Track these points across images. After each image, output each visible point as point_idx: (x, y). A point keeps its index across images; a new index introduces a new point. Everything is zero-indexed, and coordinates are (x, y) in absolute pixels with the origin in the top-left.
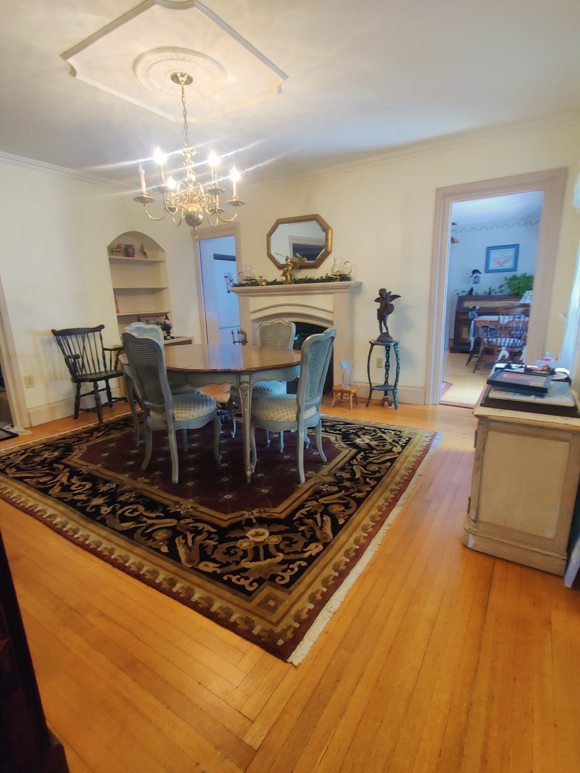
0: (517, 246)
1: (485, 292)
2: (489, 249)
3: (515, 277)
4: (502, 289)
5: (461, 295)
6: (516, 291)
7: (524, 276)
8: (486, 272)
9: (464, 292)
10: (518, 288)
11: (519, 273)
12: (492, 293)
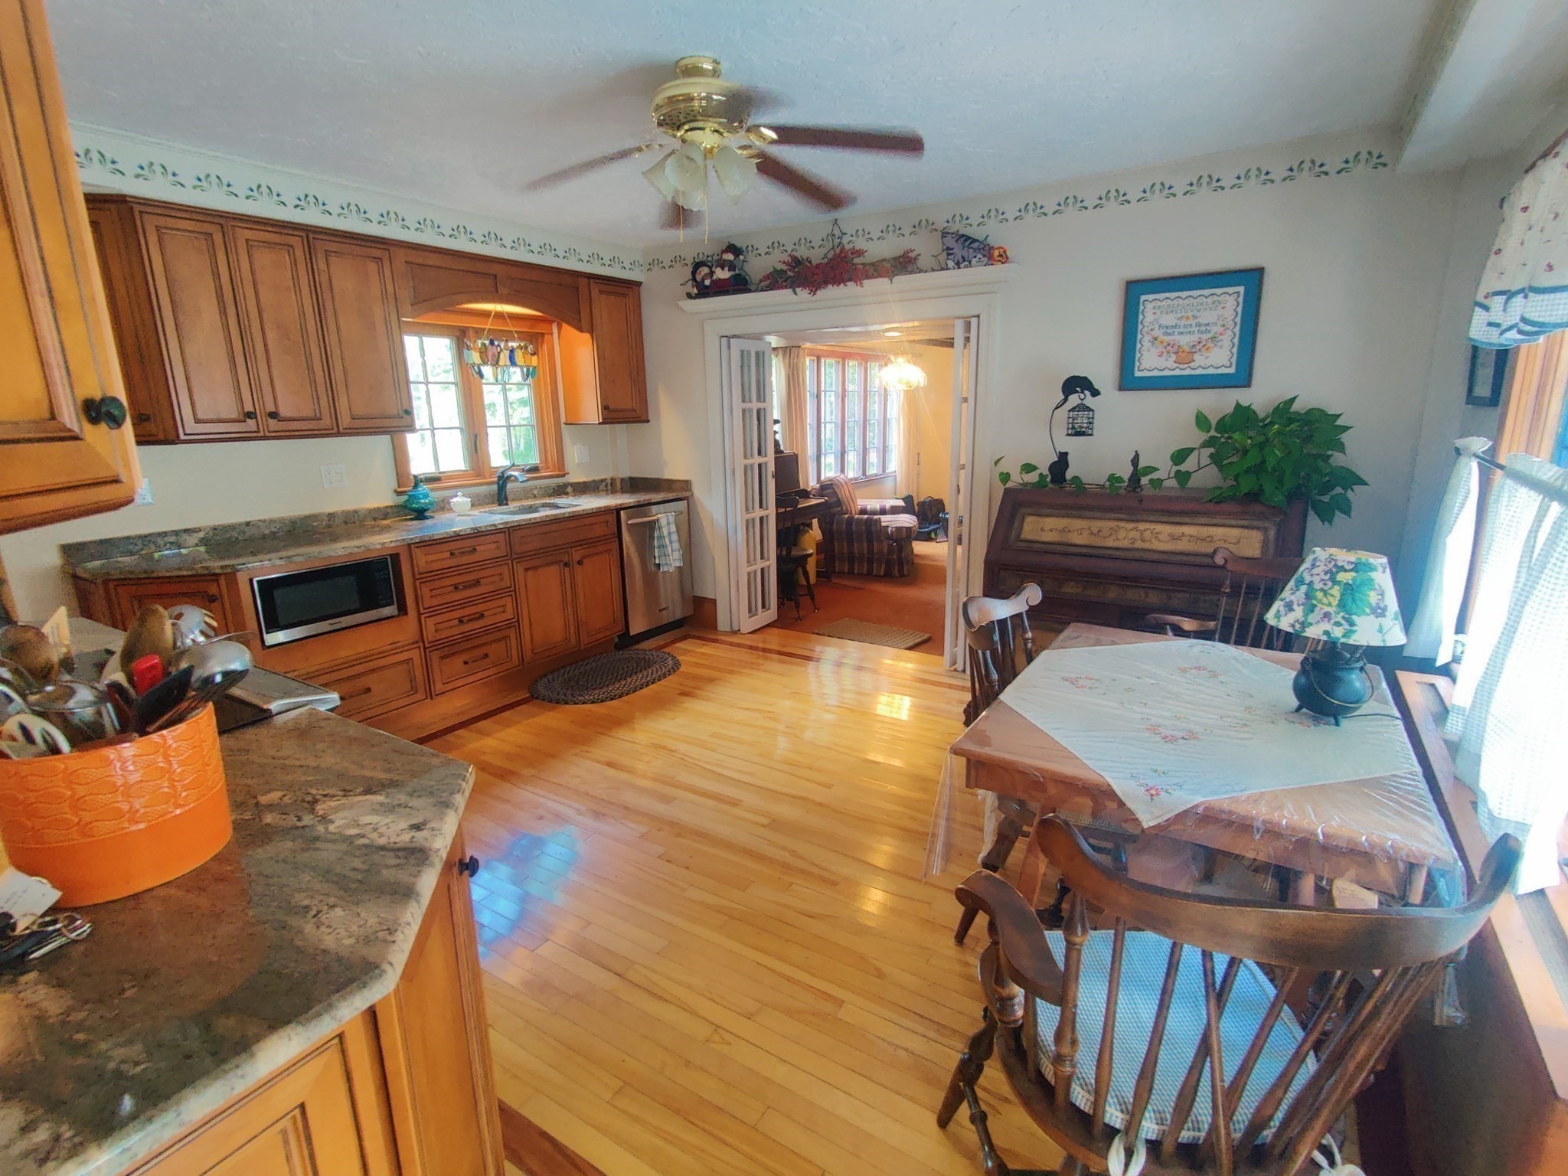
0: (1252, 279)
1: (1112, 478)
2: (1135, 290)
3: (1243, 416)
4: (1183, 467)
5: (1017, 478)
6: (1247, 485)
7: (1283, 411)
8: (1122, 388)
9: (1028, 468)
10: (1259, 468)
11: (1260, 396)
12: (1144, 480)
